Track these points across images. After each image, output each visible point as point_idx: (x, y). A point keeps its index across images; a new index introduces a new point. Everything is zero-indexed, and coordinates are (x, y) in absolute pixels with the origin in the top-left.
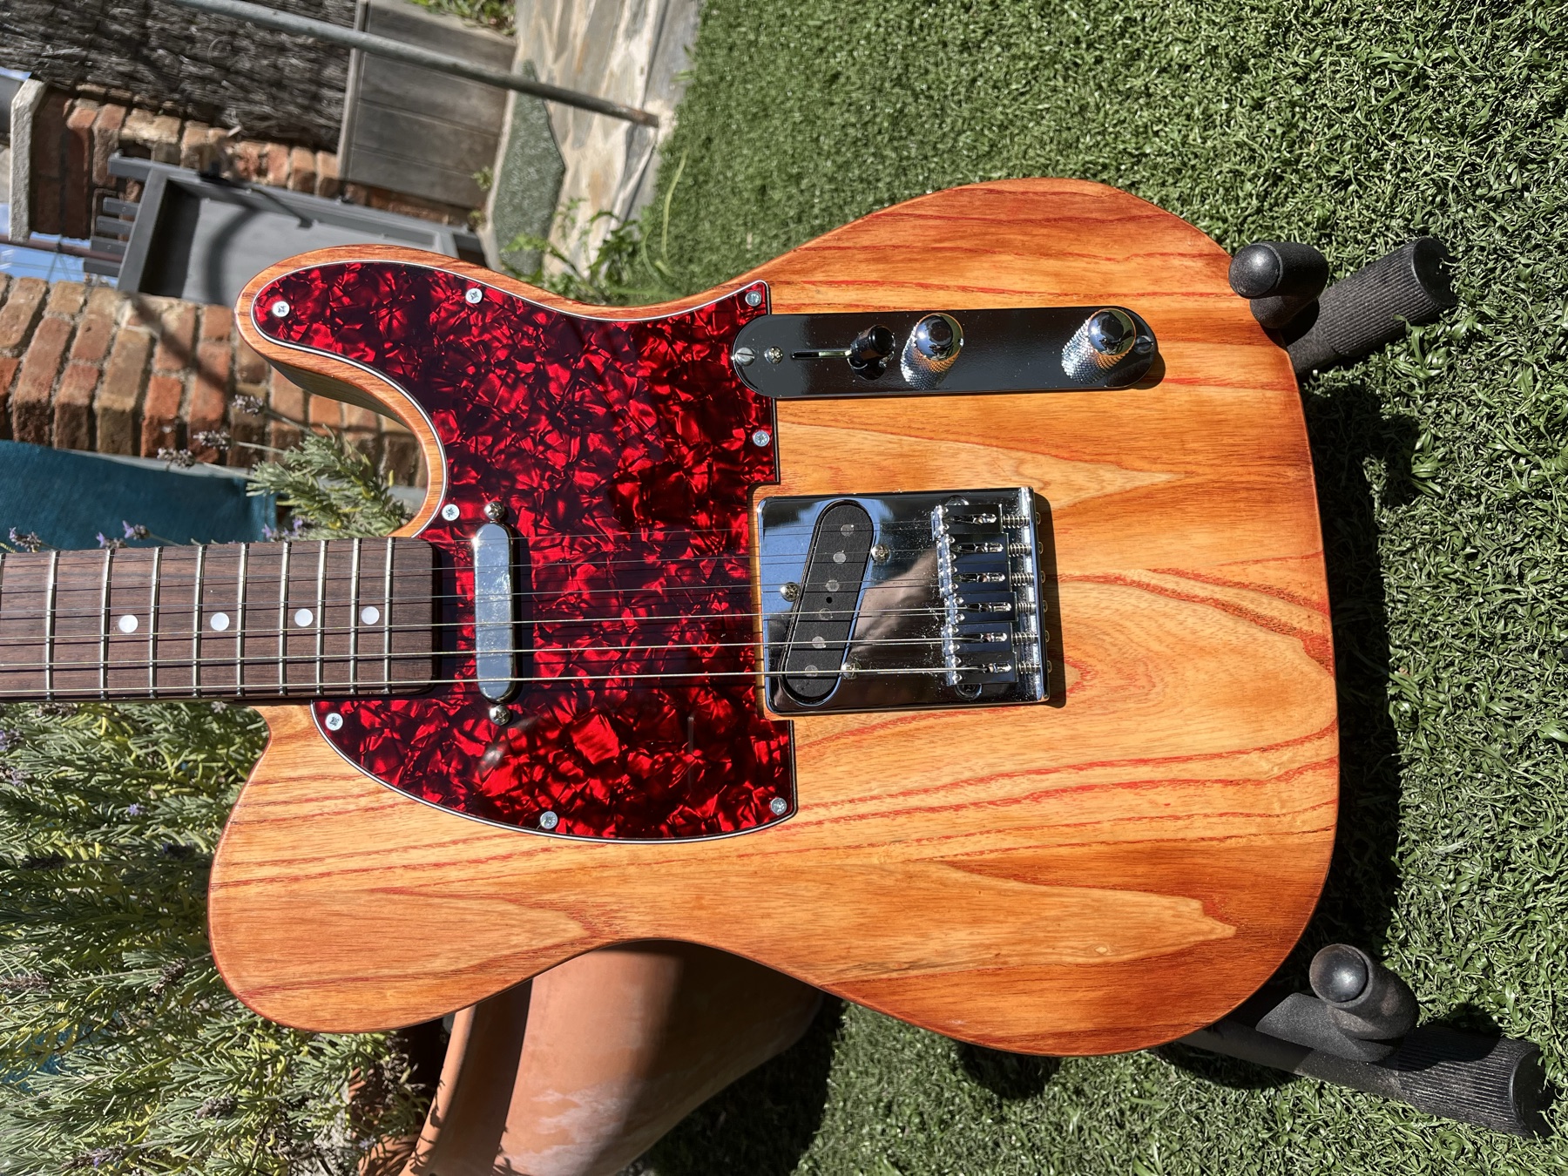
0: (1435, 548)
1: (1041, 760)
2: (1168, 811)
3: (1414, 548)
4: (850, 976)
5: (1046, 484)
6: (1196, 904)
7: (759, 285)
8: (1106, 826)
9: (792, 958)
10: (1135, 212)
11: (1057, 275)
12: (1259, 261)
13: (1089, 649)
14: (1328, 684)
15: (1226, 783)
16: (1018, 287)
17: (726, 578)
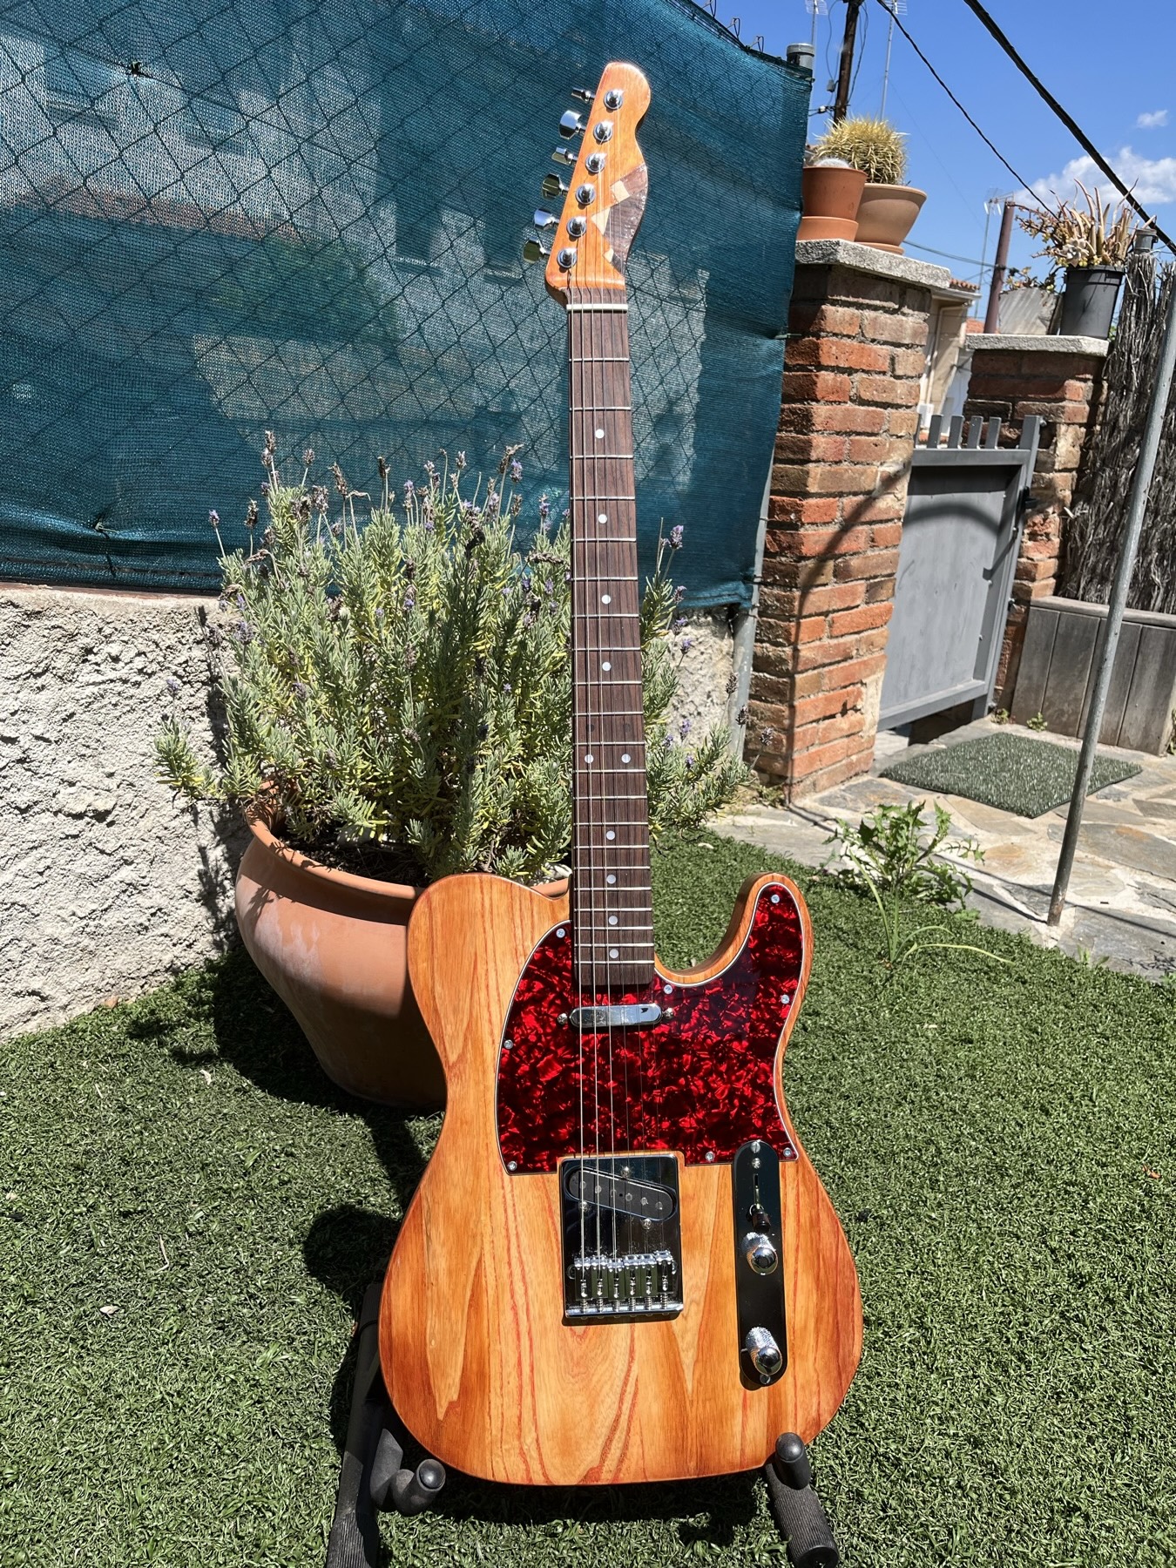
0: (653, 1553)
1: (534, 1311)
2: (505, 1383)
3: (654, 1541)
4: (424, 1203)
5: (685, 1318)
6: (455, 1397)
7: (795, 1156)
8: (498, 1347)
9: (434, 1172)
10: (844, 1376)
11: (805, 1327)
12: (795, 1450)
13: (593, 1341)
14: (572, 1480)
15: (520, 1418)
16: (798, 1305)
17: (633, 1137)
